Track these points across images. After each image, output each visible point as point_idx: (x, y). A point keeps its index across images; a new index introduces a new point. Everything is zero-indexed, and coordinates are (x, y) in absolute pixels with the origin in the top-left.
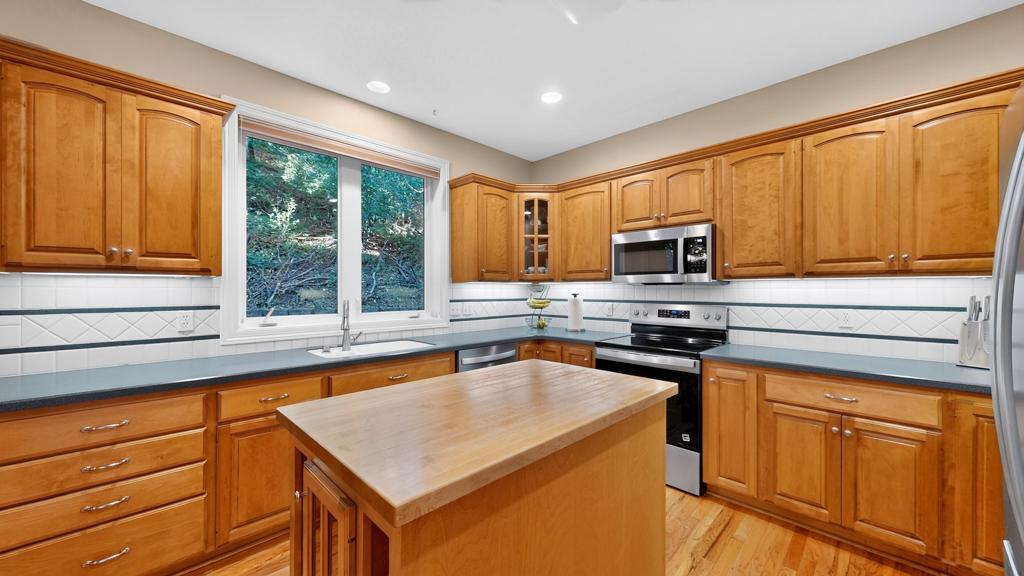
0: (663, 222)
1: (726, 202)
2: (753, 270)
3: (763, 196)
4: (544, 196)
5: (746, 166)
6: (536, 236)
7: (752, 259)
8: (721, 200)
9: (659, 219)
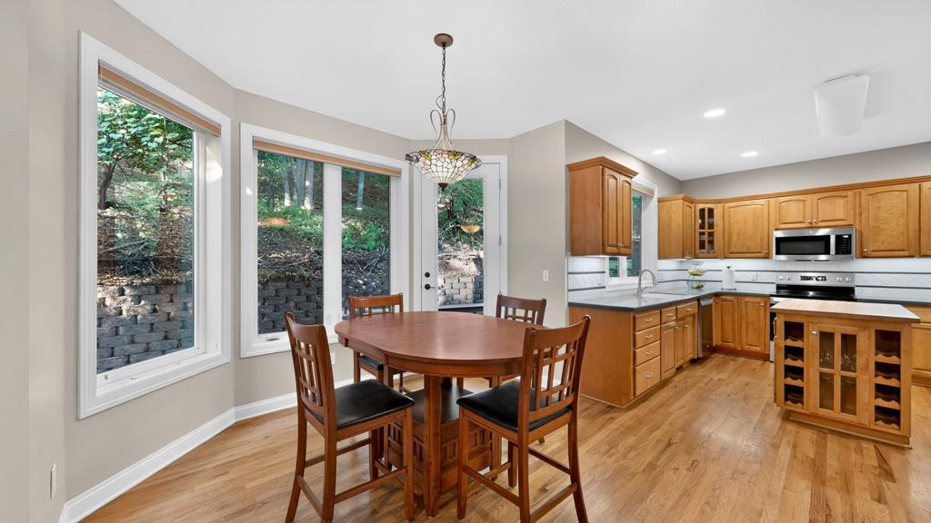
0: (814, 225)
1: (864, 215)
2: (884, 254)
3: (892, 214)
4: (711, 206)
5: (880, 196)
6: (706, 230)
7: (883, 247)
8: (860, 214)
9: (811, 223)
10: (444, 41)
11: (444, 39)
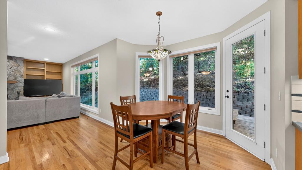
10: (159, 14)
11: (160, 13)
